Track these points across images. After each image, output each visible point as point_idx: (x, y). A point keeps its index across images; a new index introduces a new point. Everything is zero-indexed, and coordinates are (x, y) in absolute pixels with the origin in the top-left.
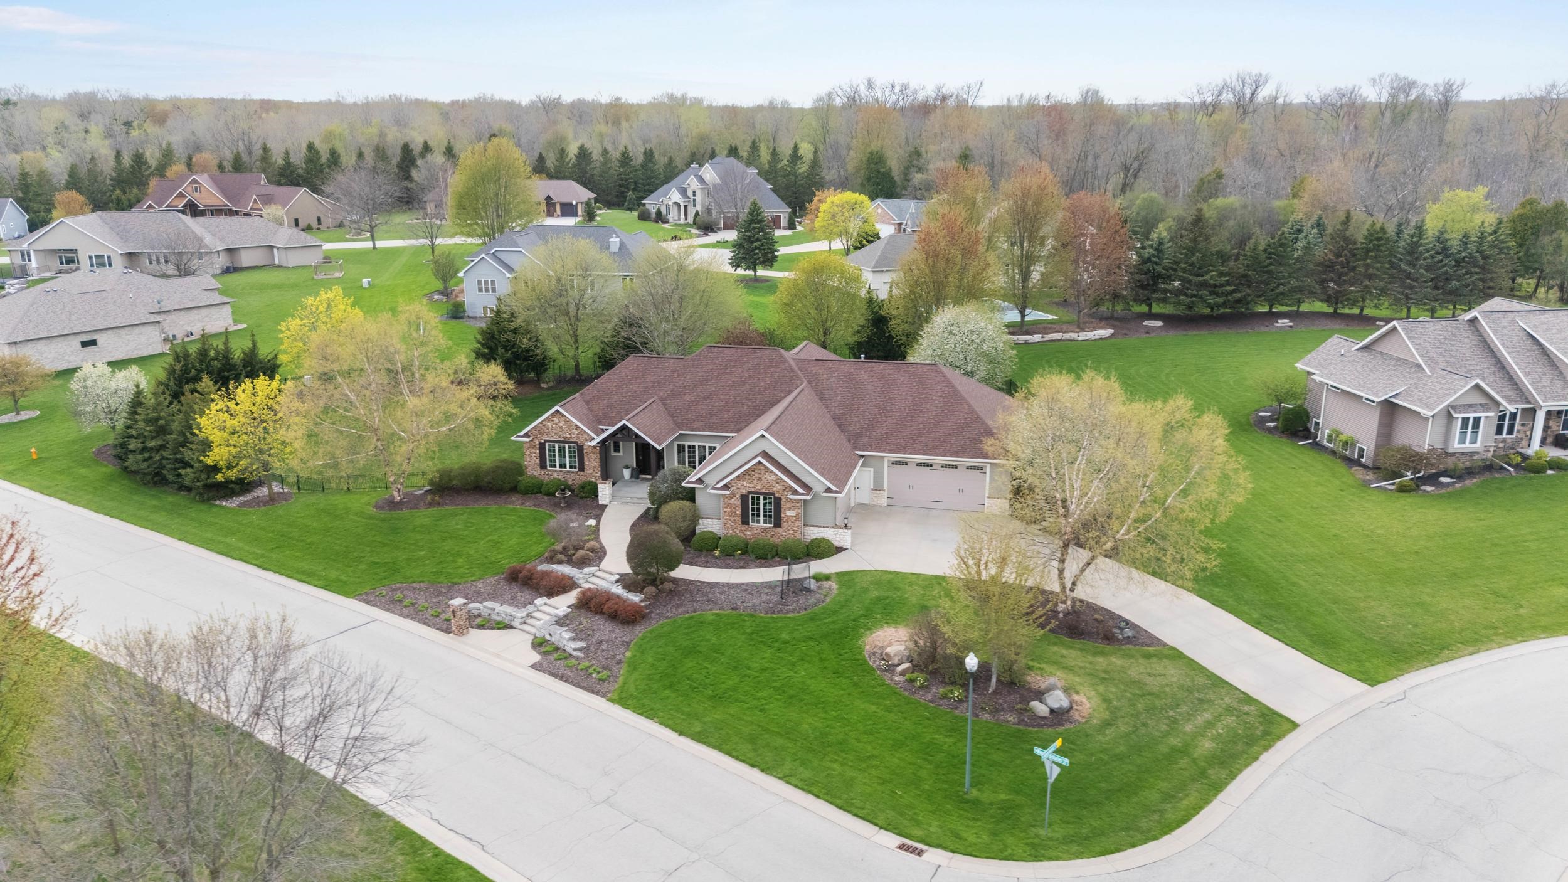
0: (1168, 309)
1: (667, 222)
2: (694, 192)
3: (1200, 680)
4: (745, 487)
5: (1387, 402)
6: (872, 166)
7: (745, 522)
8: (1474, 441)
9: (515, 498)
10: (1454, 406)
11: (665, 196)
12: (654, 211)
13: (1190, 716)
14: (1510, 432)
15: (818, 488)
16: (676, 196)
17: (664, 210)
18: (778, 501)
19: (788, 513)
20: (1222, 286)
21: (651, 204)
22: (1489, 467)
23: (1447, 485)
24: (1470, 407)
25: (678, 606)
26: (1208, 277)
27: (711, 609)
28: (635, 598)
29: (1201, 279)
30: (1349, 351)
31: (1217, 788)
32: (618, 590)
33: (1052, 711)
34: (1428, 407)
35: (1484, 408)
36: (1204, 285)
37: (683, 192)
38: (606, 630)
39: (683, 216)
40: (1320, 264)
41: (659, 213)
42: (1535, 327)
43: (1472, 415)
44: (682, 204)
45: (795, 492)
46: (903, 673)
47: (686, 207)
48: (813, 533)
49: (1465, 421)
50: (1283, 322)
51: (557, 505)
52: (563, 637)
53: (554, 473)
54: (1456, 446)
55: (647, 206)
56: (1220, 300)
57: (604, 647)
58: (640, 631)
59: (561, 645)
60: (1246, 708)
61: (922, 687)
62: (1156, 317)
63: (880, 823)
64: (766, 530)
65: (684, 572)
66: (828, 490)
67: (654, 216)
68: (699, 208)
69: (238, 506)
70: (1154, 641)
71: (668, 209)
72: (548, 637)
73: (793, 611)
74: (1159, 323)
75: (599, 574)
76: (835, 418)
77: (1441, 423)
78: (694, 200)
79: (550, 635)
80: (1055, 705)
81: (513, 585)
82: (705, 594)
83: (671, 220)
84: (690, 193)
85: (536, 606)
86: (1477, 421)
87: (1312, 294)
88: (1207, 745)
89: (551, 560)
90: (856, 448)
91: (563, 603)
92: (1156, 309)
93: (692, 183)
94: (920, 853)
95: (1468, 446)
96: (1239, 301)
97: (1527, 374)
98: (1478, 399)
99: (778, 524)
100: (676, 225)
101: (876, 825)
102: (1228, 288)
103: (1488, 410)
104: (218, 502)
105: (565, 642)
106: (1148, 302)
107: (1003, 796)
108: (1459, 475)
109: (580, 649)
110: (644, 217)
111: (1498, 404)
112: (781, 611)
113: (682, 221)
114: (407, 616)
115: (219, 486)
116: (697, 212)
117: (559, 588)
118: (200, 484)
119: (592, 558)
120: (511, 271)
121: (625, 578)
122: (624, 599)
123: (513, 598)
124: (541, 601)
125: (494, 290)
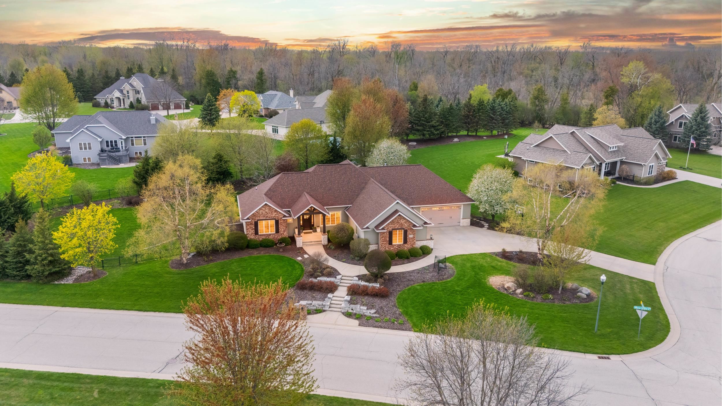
0: (417, 137)
1: (113, 108)
2: (128, 92)
4: (391, 227)
5: (559, 165)
6: (210, 77)
7: (390, 243)
11: (110, 93)
12: (102, 102)
16: (117, 94)
17: (109, 101)
18: (406, 232)
19: (410, 236)
21: (100, 98)
24: (587, 164)
25: (400, 285)
27: (414, 284)
28: (377, 285)
30: (530, 147)
32: (363, 283)
33: (587, 295)
34: (577, 165)
37: (121, 91)
38: (378, 302)
39: (122, 104)
40: (463, 116)
41: (106, 103)
42: (592, 133)
44: (121, 98)
45: (414, 226)
46: (522, 293)
47: (123, 99)
48: (419, 244)
51: (278, 251)
52: (360, 309)
53: (263, 235)
55: (97, 99)
57: (385, 309)
58: (393, 299)
59: (362, 313)
60: (633, 281)
61: (535, 297)
63: (583, 351)
64: (399, 246)
66: (425, 223)
67: (103, 104)
68: (132, 99)
69: (74, 281)
71: (112, 100)
72: (350, 311)
73: (448, 278)
74: (415, 143)
75: (343, 278)
78: (128, 96)
79: (352, 309)
81: (305, 291)
82: (404, 277)
83: (115, 107)
84: (125, 92)
85: (329, 298)
87: (462, 128)
88: (641, 296)
89: (312, 275)
91: (342, 294)
93: (126, 87)
94: (608, 358)
98: (589, 161)
99: (405, 242)
100: (119, 109)
101: (582, 352)
104: (56, 282)
105: (364, 311)
107: (609, 330)
109: (375, 313)
110: (97, 105)
112: (443, 279)
113: (122, 107)
115: (56, 273)
116: (131, 102)
117: (332, 288)
118: (46, 273)
119: (333, 273)
120: (100, 137)
121: (361, 277)
122: (374, 288)
123: (313, 297)
124: (330, 295)
125: (90, 148)
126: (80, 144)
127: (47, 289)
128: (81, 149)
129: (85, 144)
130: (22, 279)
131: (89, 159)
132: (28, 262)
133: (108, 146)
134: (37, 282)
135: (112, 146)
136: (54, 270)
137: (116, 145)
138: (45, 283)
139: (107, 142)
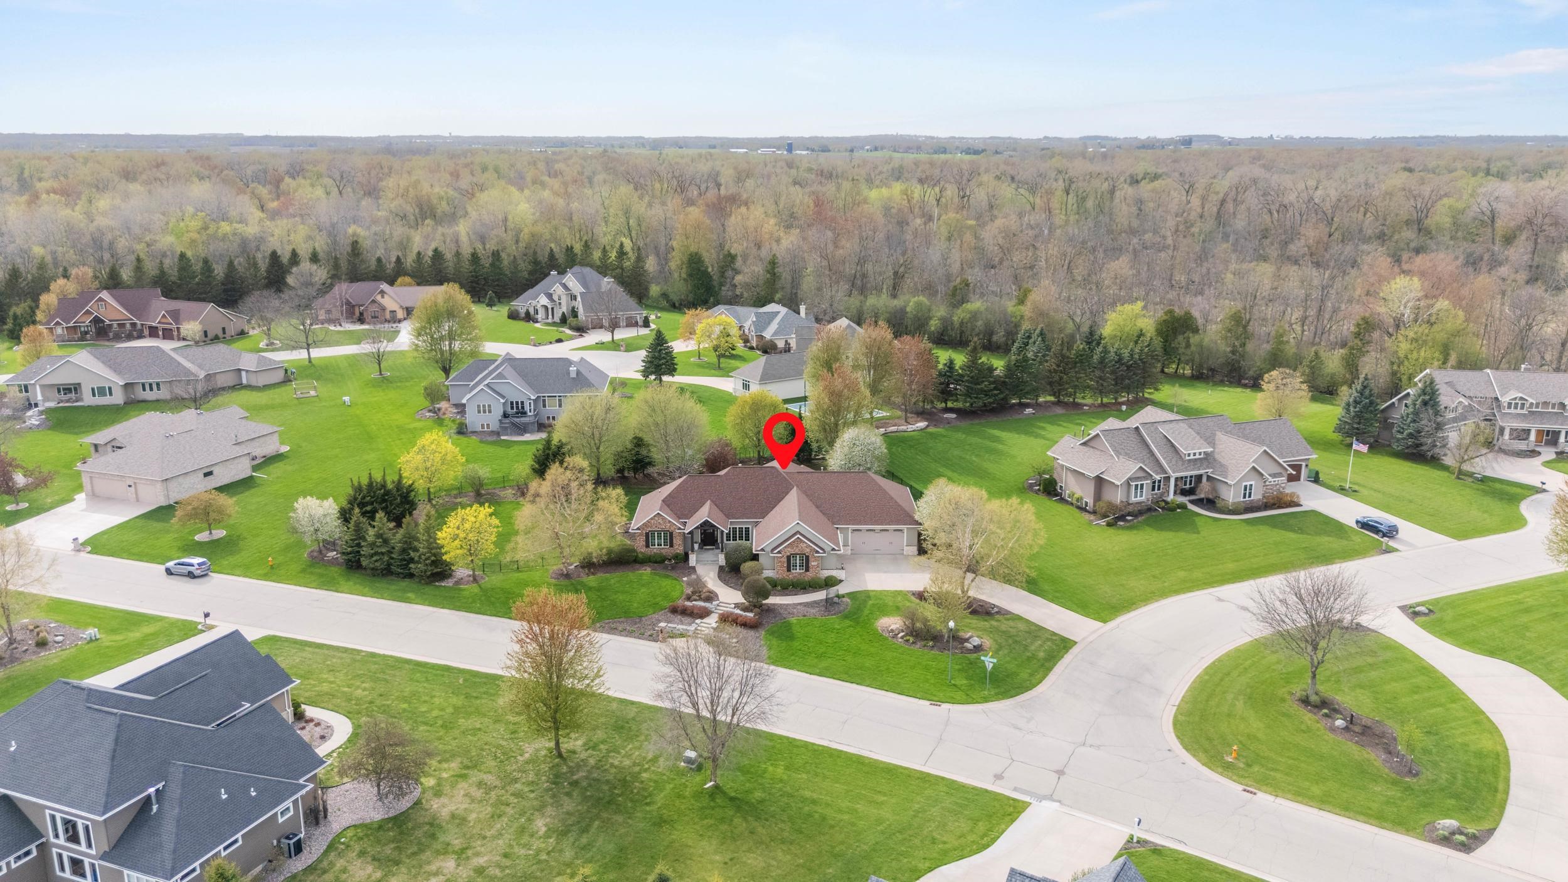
0: (960, 405)
1: (537, 321)
2: (559, 297)
3: (1033, 628)
4: (789, 551)
5: (1098, 476)
7: (789, 570)
8: (1141, 496)
9: (637, 566)
10: (1130, 479)
11: (535, 299)
12: (522, 312)
13: (1032, 643)
14: (1159, 489)
15: (827, 549)
16: (543, 300)
17: (532, 311)
18: (807, 557)
19: (813, 563)
20: (991, 390)
21: (520, 305)
22: (1150, 509)
23: (1130, 521)
24: (1137, 479)
25: (775, 617)
26: (983, 386)
27: (792, 617)
28: (751, 615)
29: (979, 387)
30: (1077, 445)
31: (1050, 669)
32: (738, 611)
33: (974, 646)
34: (1118, 480)
35: (1145, 478)
36: (982, 391)
37: (550, 296)
38: (744, 632)
39: (550, 316)
41: (528, 313)
42: (1168, 431)
43: (1139, 483)
44: (550, 307)
45: (817, 552)
46: (902, 638)
47: (552, 309)
48: (826, 573)
49: (1137, 486)
50: (1029, 411)
51: (666, 568)
52: (723, 637)
53: (655, 549)
54: (1133, 499)
55: (515, 307)
56: (991, 400)
58: (762, 631)
59: (723, 642)
60: (1054, 638)
61: (913, 643)
62: (951, 410)
63: (920, 697)
64: (800, 574)
65: (772, 600)
66: (833, 549)
67: (523, 315)
68: (564, 309)
69: (454, 584)
70: (1008, 612)
71: (536, 312)
72: (713, 638)
74: (954, 416)
75: (720, 604)
76: (817, 507)
77: (1125, 487)
78: (560, 304)
79: (716, 637)
80: (975, 644)
81: (677, 615)
82: (785, 610)
83: (539, 320)
84: (555, 297)
85: (697, 624)
86: (1142, 485)
87: (1044, 391)
88: (1041, 655)
89: (689, 598)
90: (834, 523)
91: (712, 621)
92: (950, 404)
93: (557, 290)
94: (941, 706)
95: (1139, 499)
96: (1002, 399)
97: (1164, 459)
98: (1141, 474)
99: (807, 570)
100: (546, 324)
102: (996, 392)
103: (1147, 479)
104: (437, 584)
105: (726, 640)
106: (946, 401)
107: (965, 682)
108: (1136, 515)
110: (513, 316)
111: (1151, 476)
113: (550, 320)
114: (627, 636)
115: (437, 574)
116: (563, 313)
117: (704, 614)
118: (429, 573)
119: (711, 597)
120: (503, 397)
121: (737, 606)
122: (746, 616)
123: (681, 621)
124: (698, 621)
125: (490, 412)
126: (479, 406)
127: (428, 589)
128: (479, 412)
129: (484, 406)
130: (405, 577)
131: (488, 425)
132: (412, 560)
133: (512, 408)
134: (420, 582)
135: (517, 408)
136: (435, 571)
137: (523, 408)
138: (427, 584)
139: (512, 403)
